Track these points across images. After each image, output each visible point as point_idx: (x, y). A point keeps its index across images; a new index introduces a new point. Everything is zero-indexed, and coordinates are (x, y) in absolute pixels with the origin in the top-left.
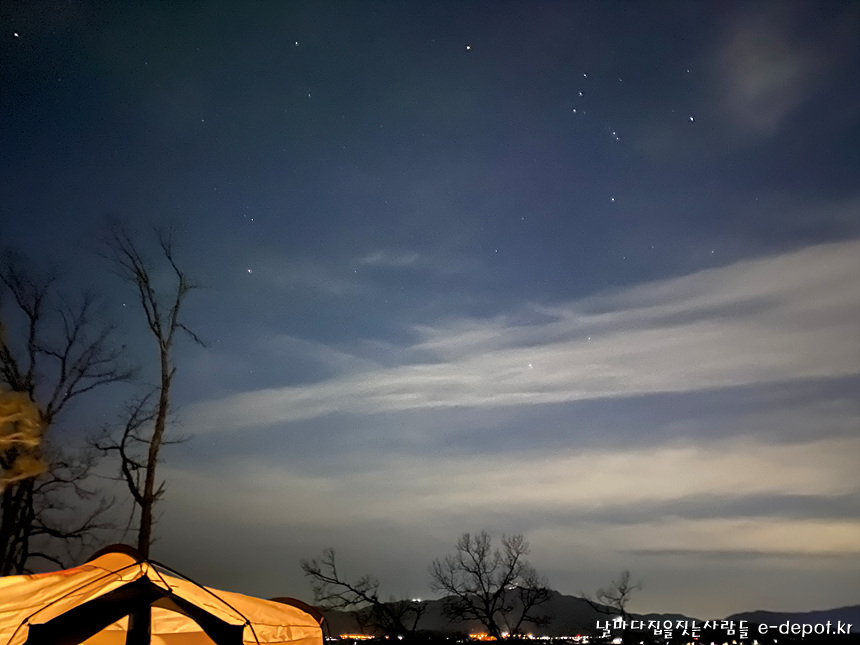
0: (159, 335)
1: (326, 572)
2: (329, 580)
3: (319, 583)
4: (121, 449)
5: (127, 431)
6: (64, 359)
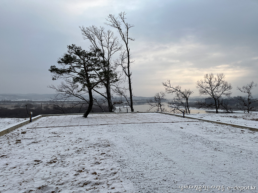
0: (125, 42)
1: (168, 85)
2: (169, 87)
3: (166, 87)
4: (122, 65)
5: (122, 61)
6: (108, 48)
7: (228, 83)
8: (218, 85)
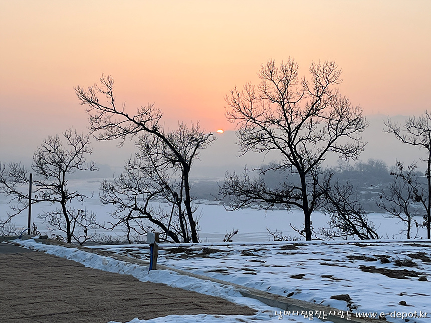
2: (106, 109)
7: (353, 105)
8: (313, 111)
